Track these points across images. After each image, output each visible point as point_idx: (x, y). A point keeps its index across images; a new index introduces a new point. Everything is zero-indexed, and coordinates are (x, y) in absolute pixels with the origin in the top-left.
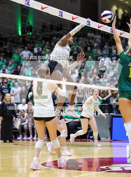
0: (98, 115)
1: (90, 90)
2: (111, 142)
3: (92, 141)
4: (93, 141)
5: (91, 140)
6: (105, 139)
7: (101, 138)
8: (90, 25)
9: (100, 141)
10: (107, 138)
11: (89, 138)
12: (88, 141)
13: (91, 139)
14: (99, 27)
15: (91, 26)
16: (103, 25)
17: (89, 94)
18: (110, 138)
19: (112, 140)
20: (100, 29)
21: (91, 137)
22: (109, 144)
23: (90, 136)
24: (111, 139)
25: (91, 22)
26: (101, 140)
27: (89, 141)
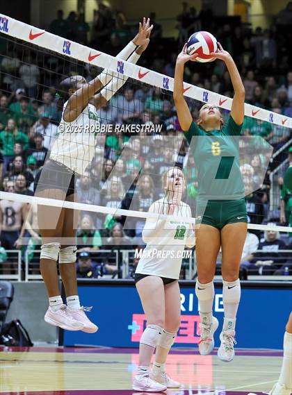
0: (26, 281)
1: (7, 213)
2: (59, 351)
3: (8, 350)
4: (11, 350)
5: (7, 348)
6: (45, 343)
7: (32, 342)
8: (7, 30)
9: (31, 348)
10: (49, 343)
11: (1, 342)
13: (6, 345)
14: (32, 37)
15: (9, 33)
16: (44, 31)
17: (4, 222)
18: (58, 342)
19: (62, 347)
20: (34, 42)
21: (7, 340)
22: (53, 355)
23: (3, 336)
24: (60, 344)
25: (11, 21)
26: (34, 346)
27: (1, 350)
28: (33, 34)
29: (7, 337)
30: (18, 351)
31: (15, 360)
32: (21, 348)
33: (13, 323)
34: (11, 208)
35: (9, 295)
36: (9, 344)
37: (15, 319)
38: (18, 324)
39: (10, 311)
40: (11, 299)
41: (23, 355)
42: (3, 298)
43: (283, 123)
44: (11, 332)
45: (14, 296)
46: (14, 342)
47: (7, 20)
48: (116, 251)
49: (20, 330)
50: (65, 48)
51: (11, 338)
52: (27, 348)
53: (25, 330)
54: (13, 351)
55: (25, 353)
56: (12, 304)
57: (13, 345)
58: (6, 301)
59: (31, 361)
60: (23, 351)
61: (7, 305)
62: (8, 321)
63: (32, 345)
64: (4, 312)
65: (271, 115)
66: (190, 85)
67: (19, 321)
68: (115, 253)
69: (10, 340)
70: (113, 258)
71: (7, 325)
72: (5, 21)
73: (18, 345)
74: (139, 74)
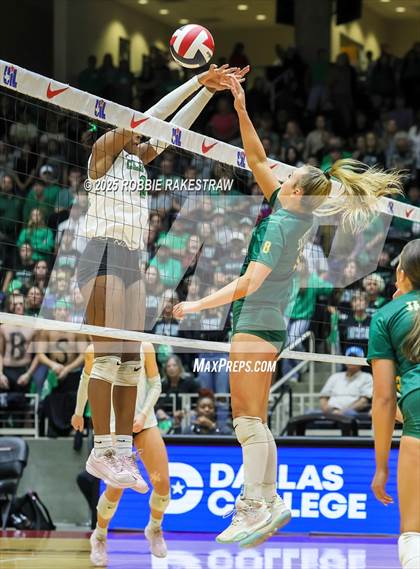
1: (13, 341)
3: (21, 535)
4: (24, 535)
5: (18, 532)
6: (73, 525)
7: (55, 524)
8: (15, 85)
9: (52, 532)
10: (78, 525)
11: (10, 523)
12: (5, 534)
13: (18, 528)
15: (17, 89)
16: (67, 86)
20: (54, 101)
21: (18, 520)
23: (13, 516)
25: (21, 71)
26: (58, 530)
27: (10, 535)
28: (52, 90)
29: (19, 517)
30: (34, 536)
31: (30, 550)
32: (38, 532)
33: (27, 497)
34: (19, 334)
35: (21, 457)
36: (22, 527)
37: (30, 491)
38: (34, 498)
39: (22, 480)
40: (24, 464)
41: (41, 543)
42: (13, 461)
43: (408, 215)
44: (23, 509)
45: (30, 460)
46: (29, 523)
47: (15, 71)
48: (173, 395)
49: (38, 507)
50: (98, 111)
51: (24, 518)
52: (46, 532)
53: (44, 507)
54: (27, 537)
55: (44, 539)
56: (26, 470)
57: (27, 528)
58: (17, 466)
59: (52, 551)
60: (41, 536)
61: (19, 472)
62: (20, 494)
63: (54, 528)
64: (15, 481)
65: (390, 203)
66: (277, 162)
67: (35, 494)
68: (172, 398)
69: (23, 521)
70: (169, 405)
71: (20, 500)
72: (12, 72)
73: (34, 529)
74: (203, 145)
